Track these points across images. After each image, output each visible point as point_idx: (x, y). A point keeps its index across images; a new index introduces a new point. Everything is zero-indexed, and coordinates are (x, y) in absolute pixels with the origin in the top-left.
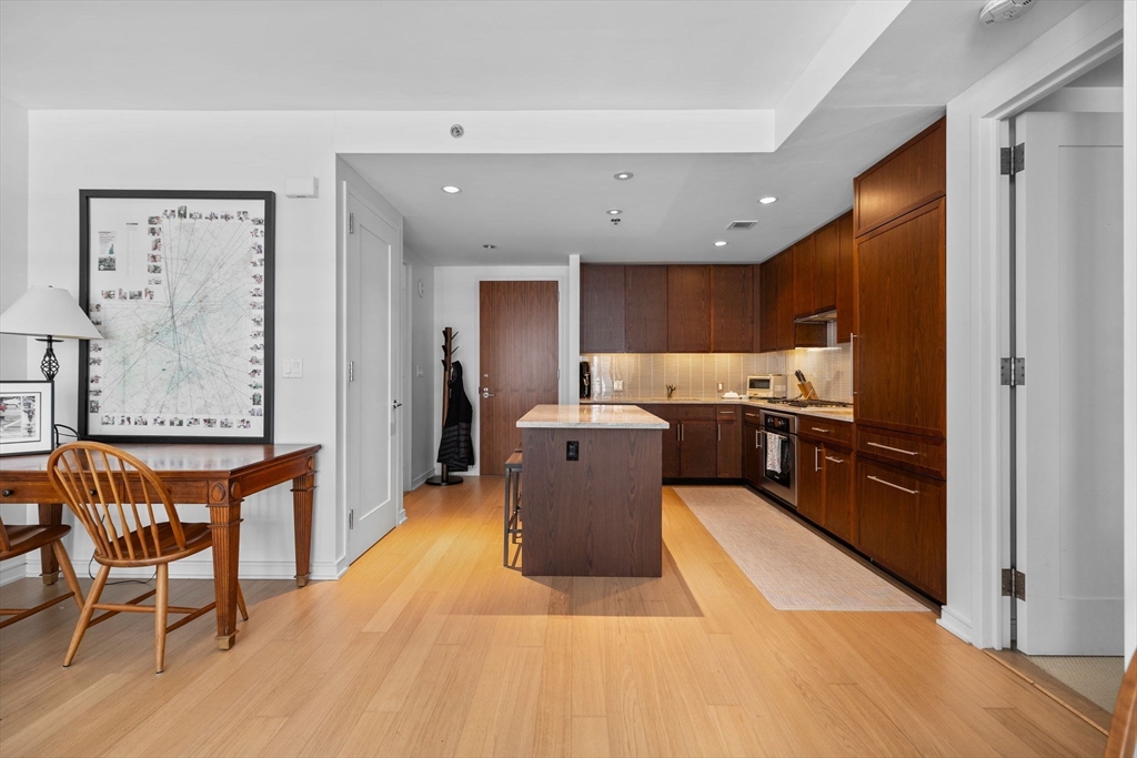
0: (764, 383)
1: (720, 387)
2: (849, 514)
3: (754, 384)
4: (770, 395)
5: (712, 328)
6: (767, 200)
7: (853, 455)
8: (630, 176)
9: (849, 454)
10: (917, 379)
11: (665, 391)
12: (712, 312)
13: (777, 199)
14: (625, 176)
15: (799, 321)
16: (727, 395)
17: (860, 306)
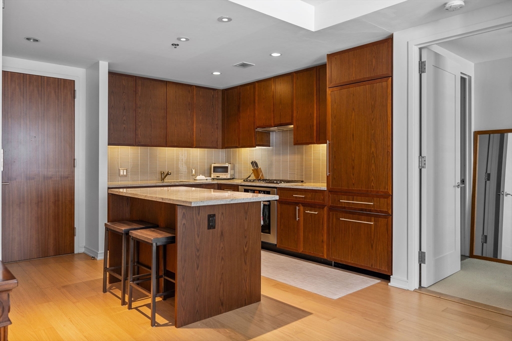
0: (225, 170)
1: (194, 172)
2: (323, 242)
3: (216, 169)
4: (229, 177)
5: (195, 130)
6: (275, 55)
7: (326, 209)
8: (230, 20)
9: (323, 208)
10: (373, 166)
11: (159, 176)
12: (195, 119)
13: (281, 55)
14: (227, 20)
15: (259, 130)
16: (198, 177)
17: (332, 126)
